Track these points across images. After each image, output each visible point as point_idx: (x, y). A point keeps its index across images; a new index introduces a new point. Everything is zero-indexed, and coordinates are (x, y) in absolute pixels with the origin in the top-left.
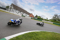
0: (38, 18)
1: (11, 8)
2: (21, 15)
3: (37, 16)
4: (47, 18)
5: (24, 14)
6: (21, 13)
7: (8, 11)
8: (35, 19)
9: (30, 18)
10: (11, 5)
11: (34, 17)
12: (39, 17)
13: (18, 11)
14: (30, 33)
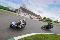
0: (46, 20)
1: (20, 11)
2: (29, 17)
3: (45, 18)
4: (57, 20)
5: (32, 16)
6: (29, 15)
7: (17, 14)
8: (43, 21)
9: (38, 20)
10: (20, 8)
11: (42, 19)
12: (48, 19)
13: (26, 13)
14: (38, 35)
